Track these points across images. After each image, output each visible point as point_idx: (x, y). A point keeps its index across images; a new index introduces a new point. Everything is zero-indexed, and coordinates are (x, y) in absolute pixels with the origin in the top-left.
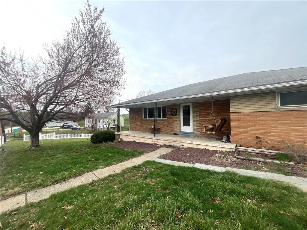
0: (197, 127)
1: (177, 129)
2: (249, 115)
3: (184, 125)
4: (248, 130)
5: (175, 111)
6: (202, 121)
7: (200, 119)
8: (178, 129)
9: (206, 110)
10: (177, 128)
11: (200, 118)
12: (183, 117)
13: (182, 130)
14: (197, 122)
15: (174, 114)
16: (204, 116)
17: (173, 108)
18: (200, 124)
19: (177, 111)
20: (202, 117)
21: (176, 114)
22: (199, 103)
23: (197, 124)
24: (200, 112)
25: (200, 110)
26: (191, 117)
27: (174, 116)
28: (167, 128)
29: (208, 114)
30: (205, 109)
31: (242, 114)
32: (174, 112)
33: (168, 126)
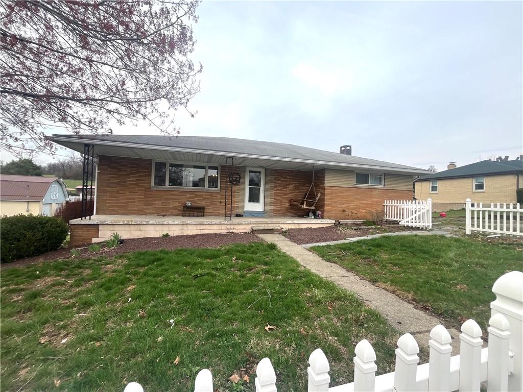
0: (270, 203)
1: (238, 207)
2: (338, 190)
3: (250, 201)
4: (337, 204)
5: (236, 178)
6: (277, 195)
7: (275, 193)
8: (241, 207)
9: (282, 181)
10: (238, 204)
11: (275, 190)
12: (250, 188)
13: (247, 209)
14: (270, 196)
15: (235, 183)
16: (279, 188)
17: (234, 172)
18: (275, 199)
19: (240, 178)
20: (277, 190)
21: (239, 182)
22: (275, 170)
23: (270, 198)
24: (275, 183)
25: (276, 180)
26: (262, 188)
27: (234, 185)
28: (219, 207)
29: (285, 187)
30: (282, 179)
31: (334, 188)
32: (234, 179)
33: (221, 202)
